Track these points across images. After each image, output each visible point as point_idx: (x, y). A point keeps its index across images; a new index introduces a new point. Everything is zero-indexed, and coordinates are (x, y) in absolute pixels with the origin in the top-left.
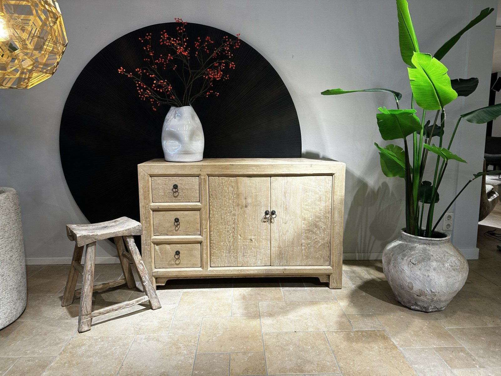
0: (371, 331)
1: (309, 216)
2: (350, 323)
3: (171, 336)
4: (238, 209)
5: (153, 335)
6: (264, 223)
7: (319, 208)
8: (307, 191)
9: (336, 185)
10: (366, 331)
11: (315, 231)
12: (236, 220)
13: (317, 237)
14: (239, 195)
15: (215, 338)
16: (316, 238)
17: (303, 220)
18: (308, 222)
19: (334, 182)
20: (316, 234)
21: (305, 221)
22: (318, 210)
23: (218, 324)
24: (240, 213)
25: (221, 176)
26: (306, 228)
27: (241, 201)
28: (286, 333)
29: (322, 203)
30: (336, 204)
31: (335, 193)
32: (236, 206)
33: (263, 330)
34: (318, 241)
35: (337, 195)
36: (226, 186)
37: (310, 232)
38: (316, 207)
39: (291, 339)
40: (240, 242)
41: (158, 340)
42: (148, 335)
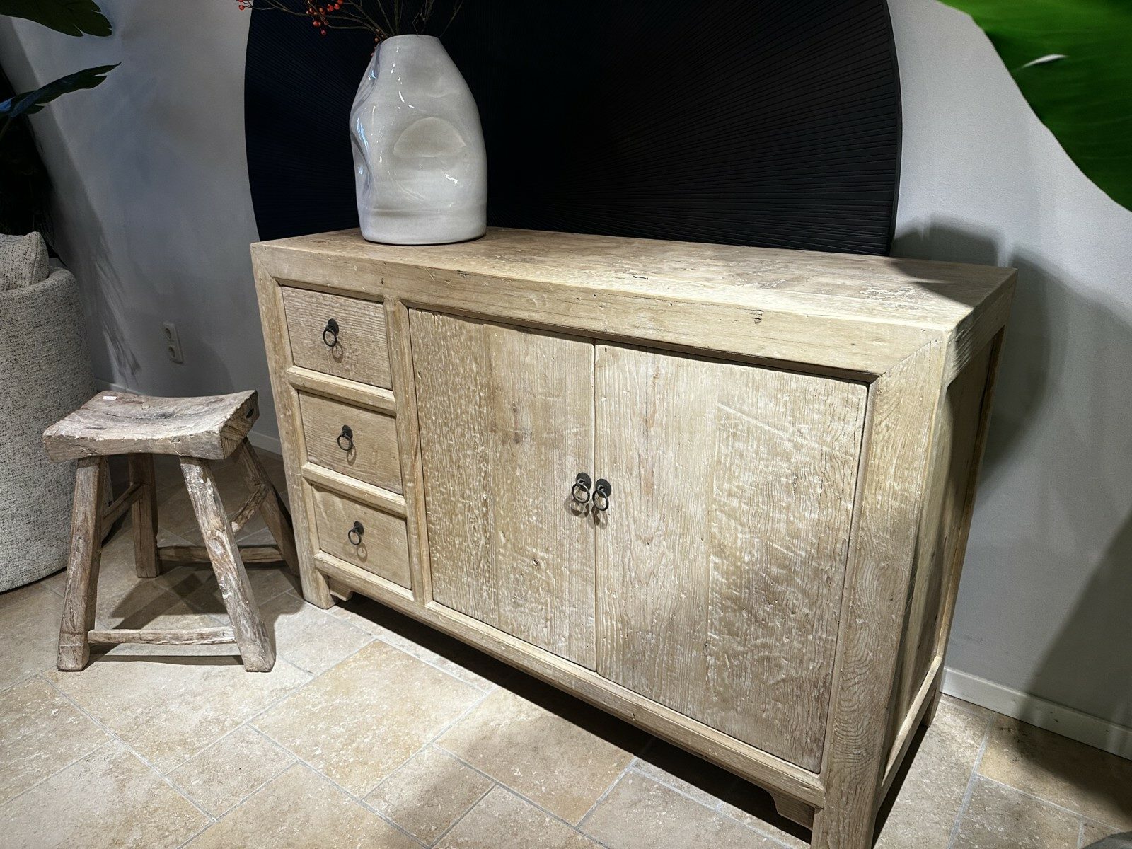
1: (739, 543)
4: (495, 442)
6: (573, 517)
7: (788, 522)
8: (735, 434)
9: (881, 435)
11: (762, 613)
12: (490, 480)
13: (769, 640)
14: (493, 393)
16: (765, 646)
17: (716, 555)
18: (736, 566)
19: (872, 420)
20: (766, 627)
21: (721, 557)
22: (784, 532)
24: (500, 456)
25: (441, 313)
26: (725, 589)
27: (502, 414)
29: (803, 506)
30: (874, 530)
31: (869, 476)
32: (487, 431)
34: (775, 658)
35: (878, 487)
36: (457, 352)
37: (741, 609)
38: (776, 515)
40: (504, 557)
42: (134, 752)
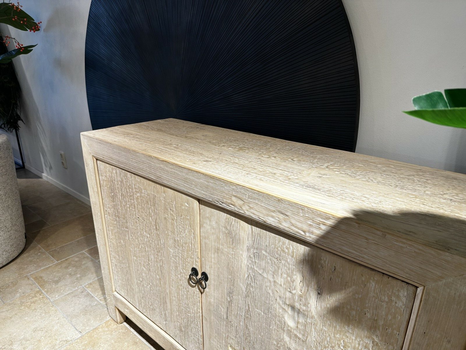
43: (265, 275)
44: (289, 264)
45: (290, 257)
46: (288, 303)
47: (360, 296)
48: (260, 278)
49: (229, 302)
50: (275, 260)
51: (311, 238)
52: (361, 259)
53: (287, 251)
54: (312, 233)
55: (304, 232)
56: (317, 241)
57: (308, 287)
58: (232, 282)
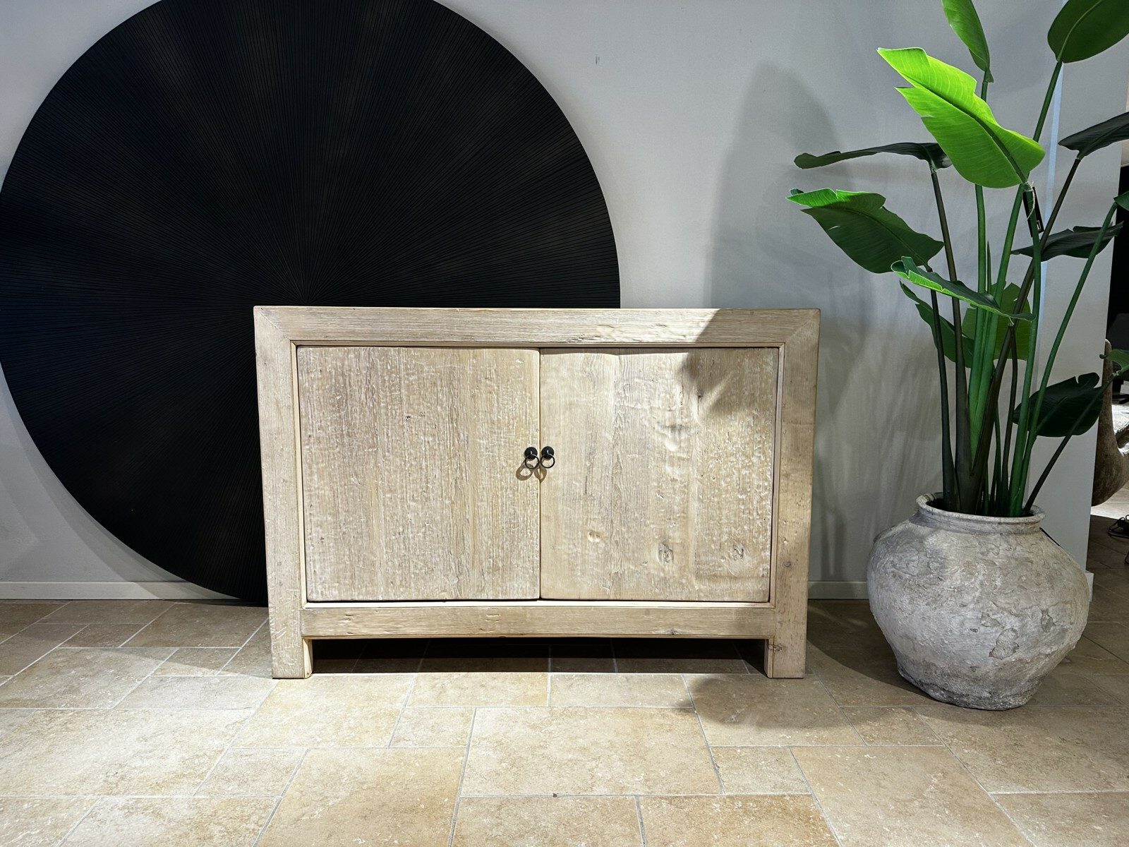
0: (772, 797)
2: (717, 771)
3: (199, 800)
5: (151, 797)
10: (758, 796)
15: (321, 810)
23: (344, 768)
28: (529, 799)
33: (464, 790)
39: (536, 817)
41: (157, 814)
42: (137, 797)
43: (639, 406)
44: (667, 380)
45: (668, 371)
46: (667, 425)
47: (738, 378)
48: (632, 413)
49: (589, 468)
50: (651, 383)
51: (690, 339)
52: (737, 341)
53: (664, 366)
54: (692, 334)
55: (684, 336)
56: (698, 341)
57: (689, 394)
58: (594, 438)
